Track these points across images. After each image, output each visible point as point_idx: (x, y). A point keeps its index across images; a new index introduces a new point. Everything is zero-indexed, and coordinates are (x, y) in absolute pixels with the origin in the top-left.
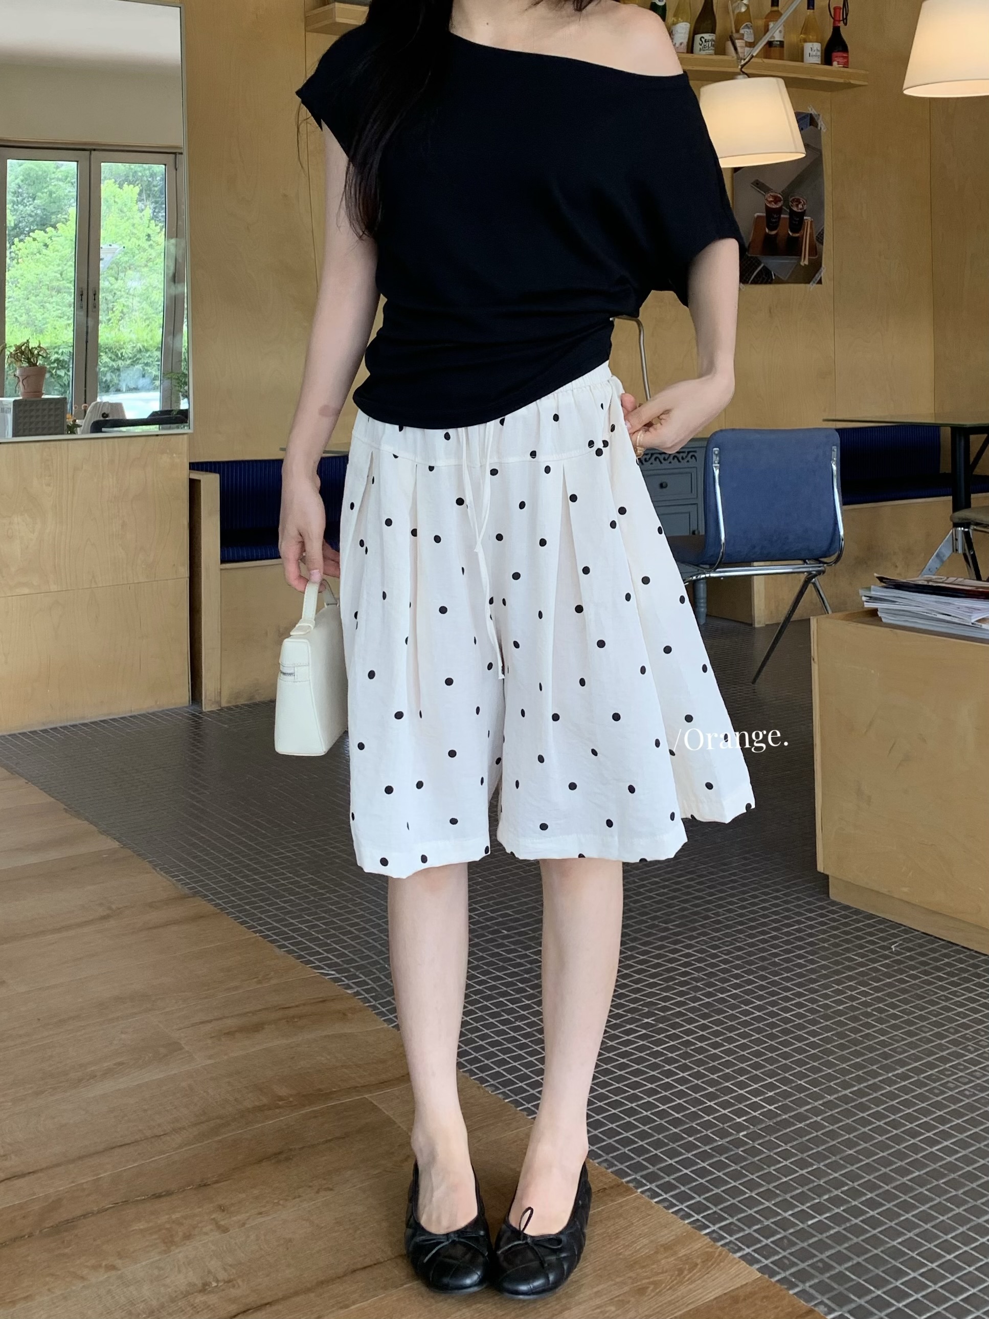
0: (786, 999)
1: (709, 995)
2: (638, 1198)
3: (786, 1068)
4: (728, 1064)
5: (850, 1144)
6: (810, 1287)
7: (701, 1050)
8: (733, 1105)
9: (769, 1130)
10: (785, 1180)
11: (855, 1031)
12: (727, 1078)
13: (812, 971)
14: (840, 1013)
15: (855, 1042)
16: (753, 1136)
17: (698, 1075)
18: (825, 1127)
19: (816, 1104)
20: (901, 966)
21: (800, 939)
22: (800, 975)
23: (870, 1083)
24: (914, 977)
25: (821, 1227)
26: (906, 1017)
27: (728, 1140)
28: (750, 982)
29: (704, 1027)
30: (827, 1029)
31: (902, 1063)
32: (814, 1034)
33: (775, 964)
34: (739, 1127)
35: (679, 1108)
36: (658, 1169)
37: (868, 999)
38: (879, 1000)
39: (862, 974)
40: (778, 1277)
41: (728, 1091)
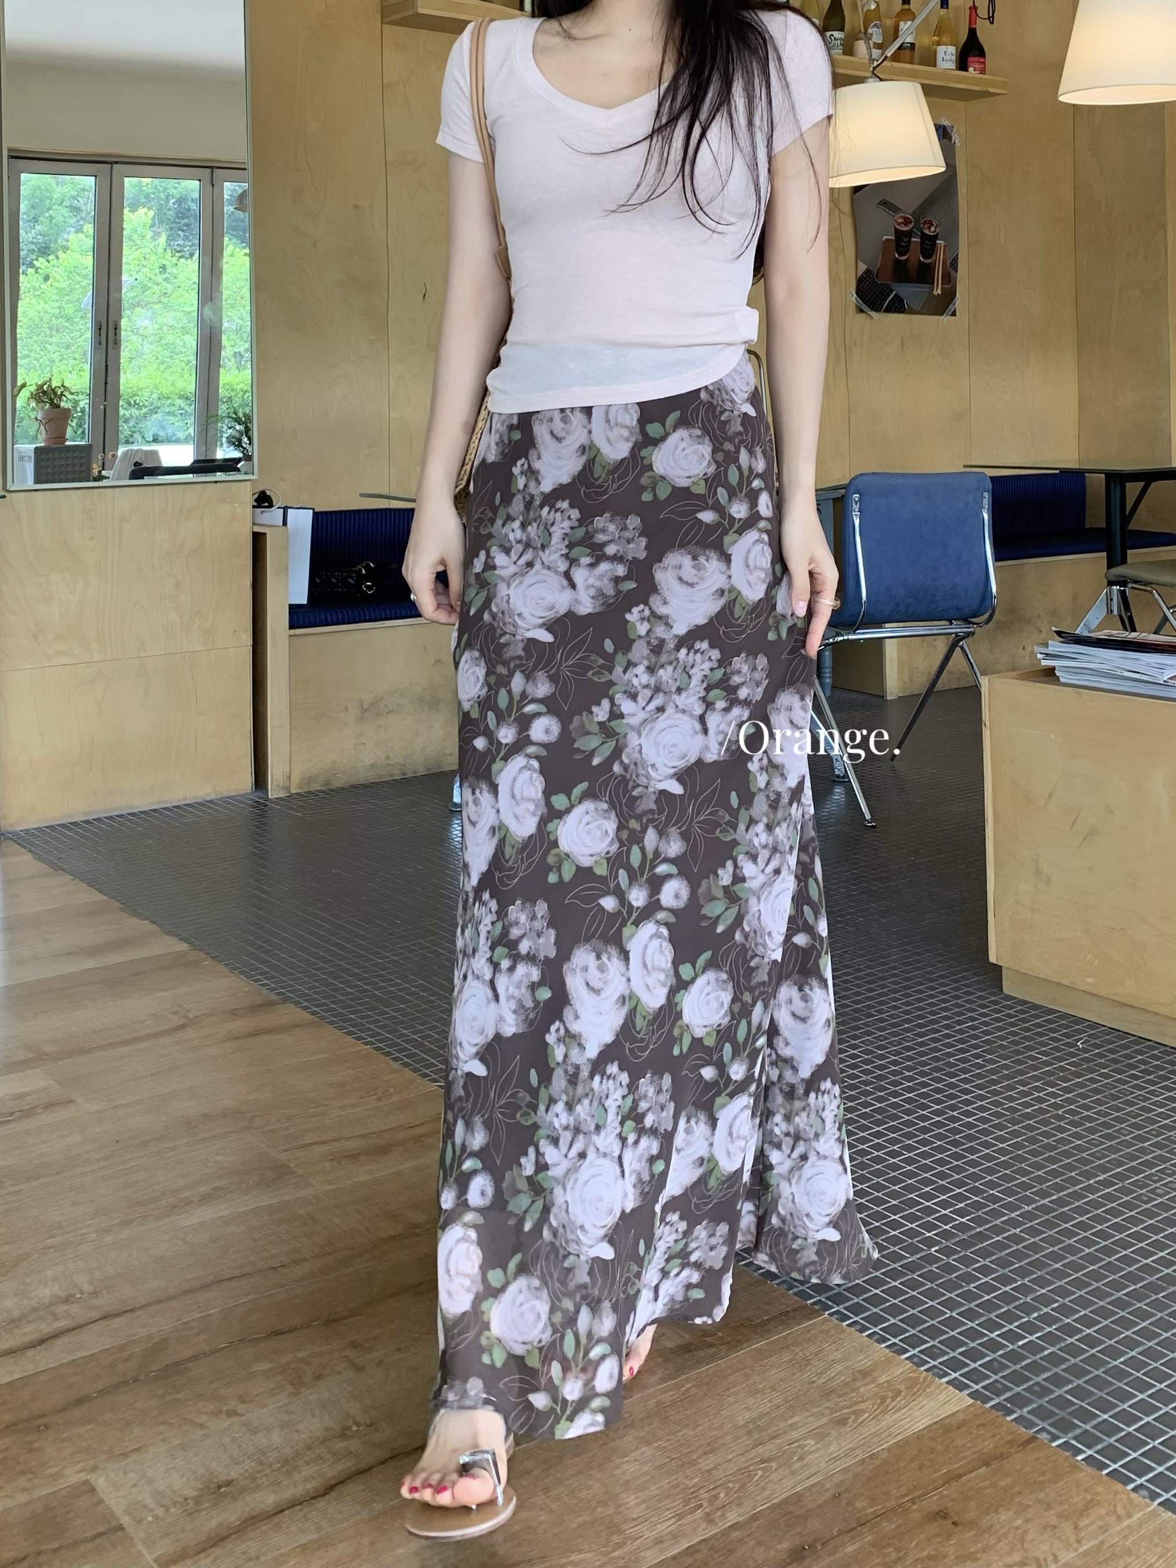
0: (967, 1103)
1: (880, 1100)
2: (825, 1320)
3: (975, 1177)
4: (910, 1175)
5: (1055, 1257)
6: (1028, 1412)
7: (878, 1160)
8: (921, 1218)
9: (964, 1244)
10: (987, 1297)
11: (1047, 1135)
12: (910, 1189)
13: (993, 1071)
14: (1029, 1117)
15: (1048, 1147)
16: (947, 1252)
17: (878, 1187)
18: (1026, 1240)
19: (1013, 1215)
20: (1091, 1064)
21: (975, 1037)
22: (979, 1076)
23: (1070, 1191)
24: (1106, 1076)
25: (1032, 1348)
26: (1103, 1119)
27: (919, 1256)
28: (924, 1085)
29: (878, 1135)
30: (1015, 1134)
31: (1103, 1169)
32: (1001, 1139)
34: (929, 1242)
37: (1058, 1100)
38: (1070, 1101)
39: (1048, 1073)
40: (992, 1403)
41: (913, 1203)
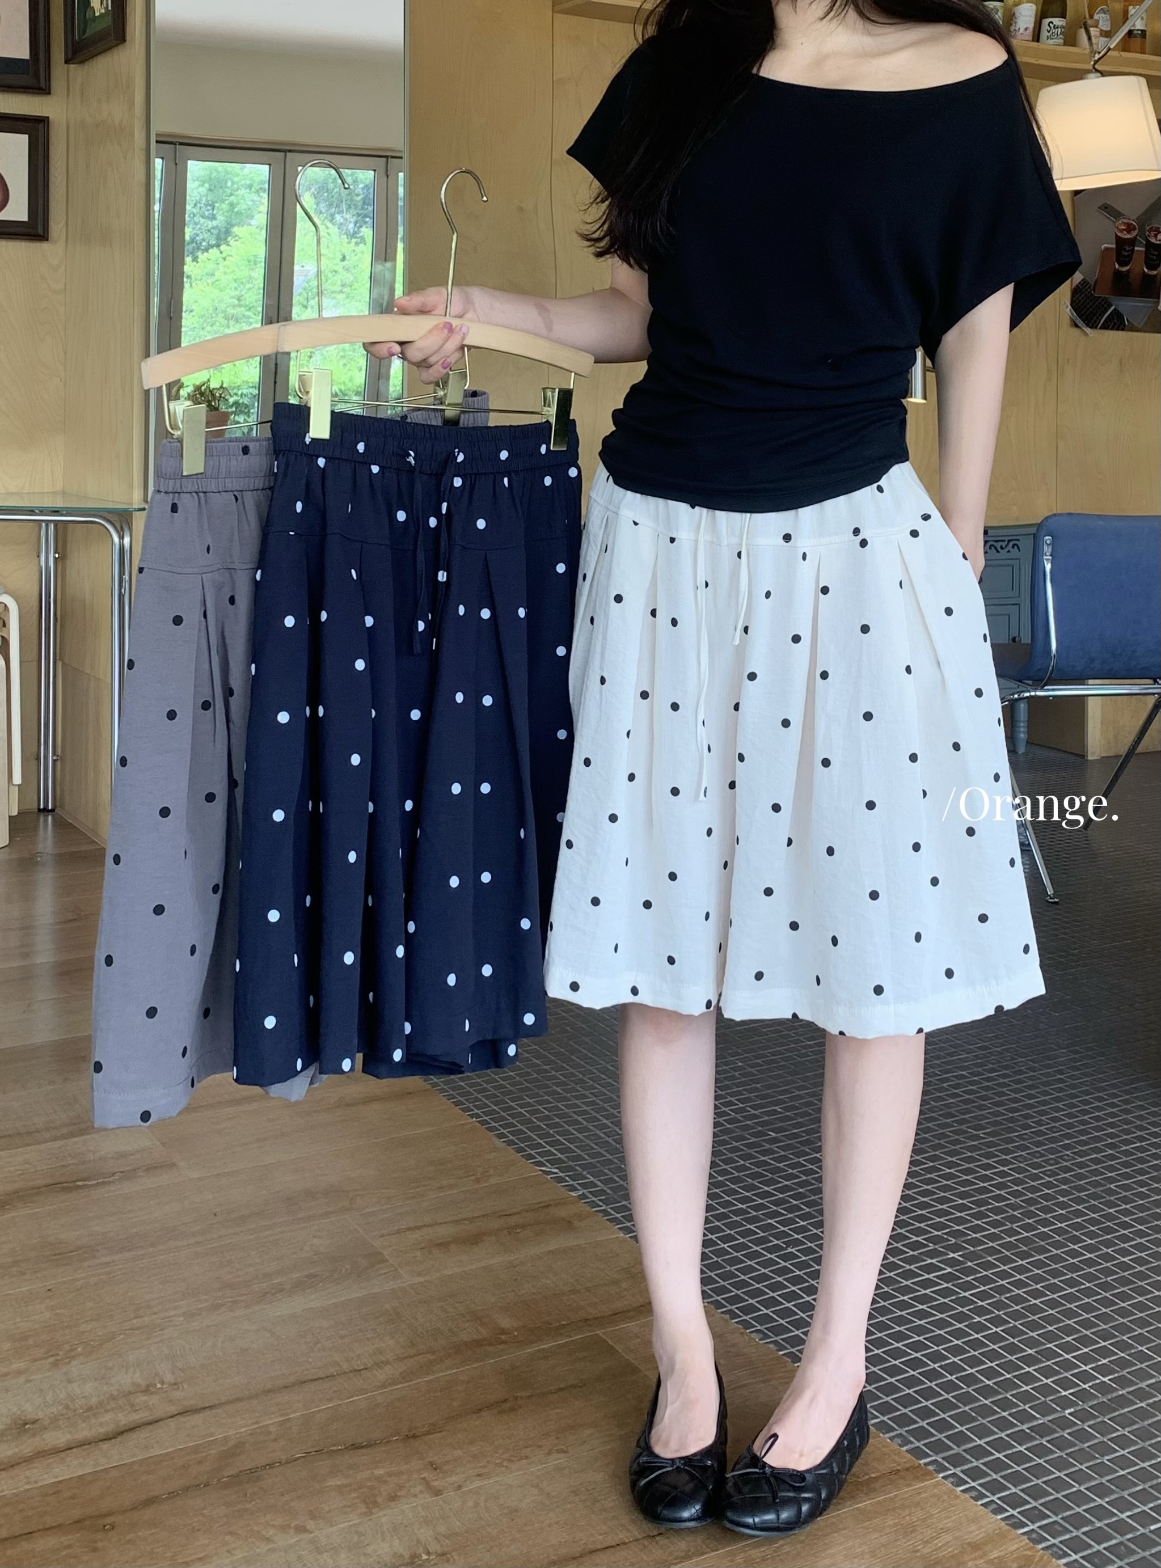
0: (1125, 1239)
1: (1027, 1228)
2: (938, 1484)
3: (1124, 1329)
4: (1051, 1320)
7: (1017, 1300)
8: (1058, 1373)
9: (1102, 1408)
10: (1122, 1473)
12: (1050, 1337)
16: (1082, 1415)
17: (1013, 1332)
21: (1142, 1161)
22: (1141, 1208)
27: (1050, 1418)
28: (1079, 1214)
29: (1021, 1270)
33: (1110, 1192)
34: (1065, 1402)
35: (990, 1373)
36: (964, 1451)
41: (1050, 1354)
